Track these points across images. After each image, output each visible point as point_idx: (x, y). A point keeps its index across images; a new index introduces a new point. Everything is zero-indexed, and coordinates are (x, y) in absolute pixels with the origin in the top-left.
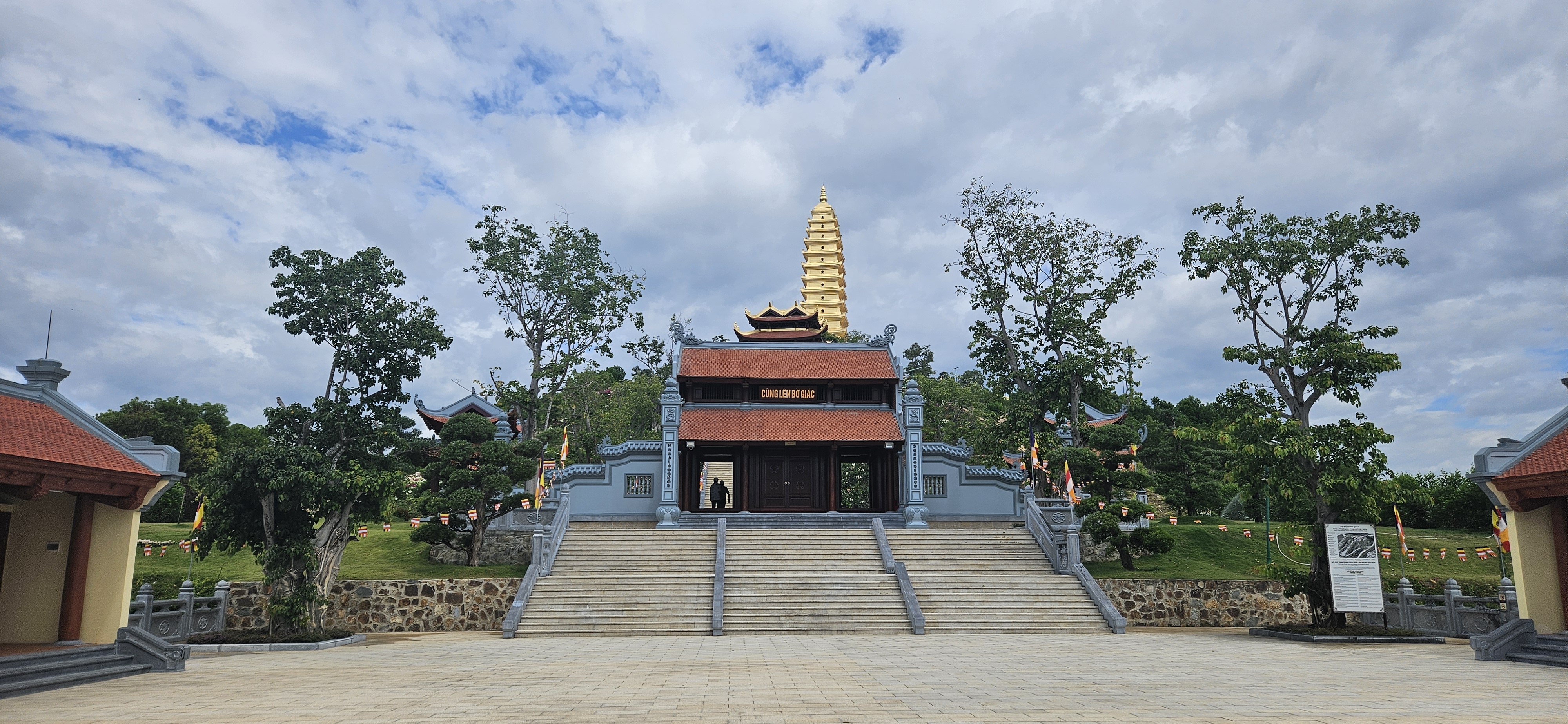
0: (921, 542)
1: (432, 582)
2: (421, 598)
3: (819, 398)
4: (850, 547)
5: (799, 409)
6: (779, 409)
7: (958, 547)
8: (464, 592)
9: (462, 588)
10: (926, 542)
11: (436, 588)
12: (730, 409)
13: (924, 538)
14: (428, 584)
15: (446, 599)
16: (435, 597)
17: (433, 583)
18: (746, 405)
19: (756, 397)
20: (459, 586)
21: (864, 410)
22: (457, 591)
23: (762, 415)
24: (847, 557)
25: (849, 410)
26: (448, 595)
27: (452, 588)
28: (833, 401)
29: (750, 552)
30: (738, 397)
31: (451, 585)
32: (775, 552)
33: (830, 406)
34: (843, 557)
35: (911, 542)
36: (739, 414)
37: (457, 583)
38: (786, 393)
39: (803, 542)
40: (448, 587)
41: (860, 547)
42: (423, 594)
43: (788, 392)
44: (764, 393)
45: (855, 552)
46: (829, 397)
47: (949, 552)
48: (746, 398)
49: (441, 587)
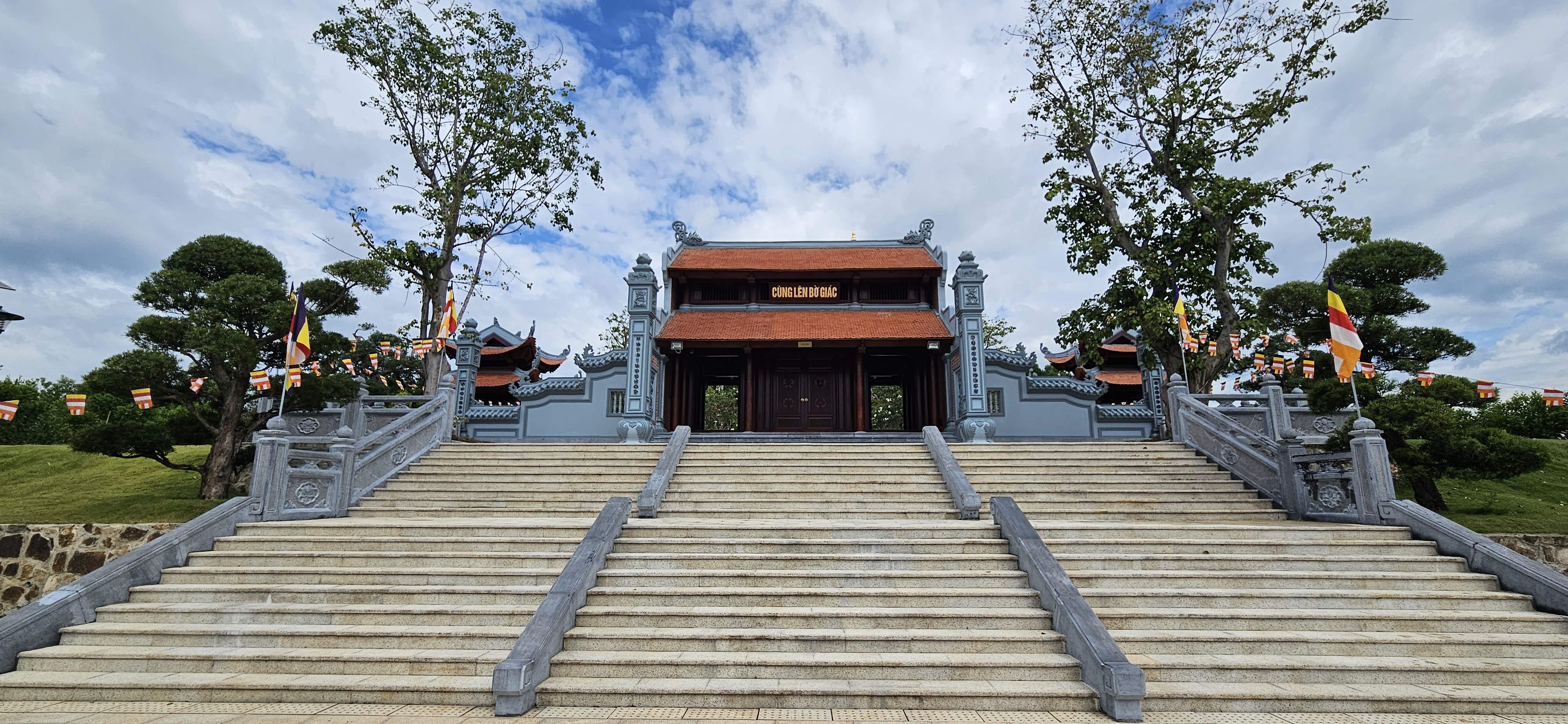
0: (1009, 463)
1: (49, 530)
2: (23, 560)
3: (842, 297)
4: (889, 471)
5: (818, 310)
6: (793, 310)
7: (1077, 471)
8: (108, 551)
9: (108, 543)
10: (1018, 463)
11: (56, 542)
12: (734, 311)
13: (1014, 456)
14: (42, 534)
15: (72, 563)
16: (51, 562)
17: (53, 532)
18: (753, 306)
19: (766, 297)
20: (103, 537)
21: (898, 310)
22: (98, 548)
23: (771, 316)
24: (885, 488)
25: (879, 310)
26: (78, 557)
27: (88, 542)
28: (859, 301)
29: (715, 479)
30: (744, 298)
31: (89, 535)
32: (758, 479)
33: (856, 306)
34: (877, 488)
35: (991, 464)
36: (743, 315)
37: (99, 531)
38: (803, 292)
39: (809, 463)
40: (82, 539)
41: (907, 471)
42: (30, 553)
43: (805, 290)
44: (776, 292)
45: (898, 479)
46: (855, 297)
47: (1065, 479)
48: (754, 298)
49: (66, 540)
